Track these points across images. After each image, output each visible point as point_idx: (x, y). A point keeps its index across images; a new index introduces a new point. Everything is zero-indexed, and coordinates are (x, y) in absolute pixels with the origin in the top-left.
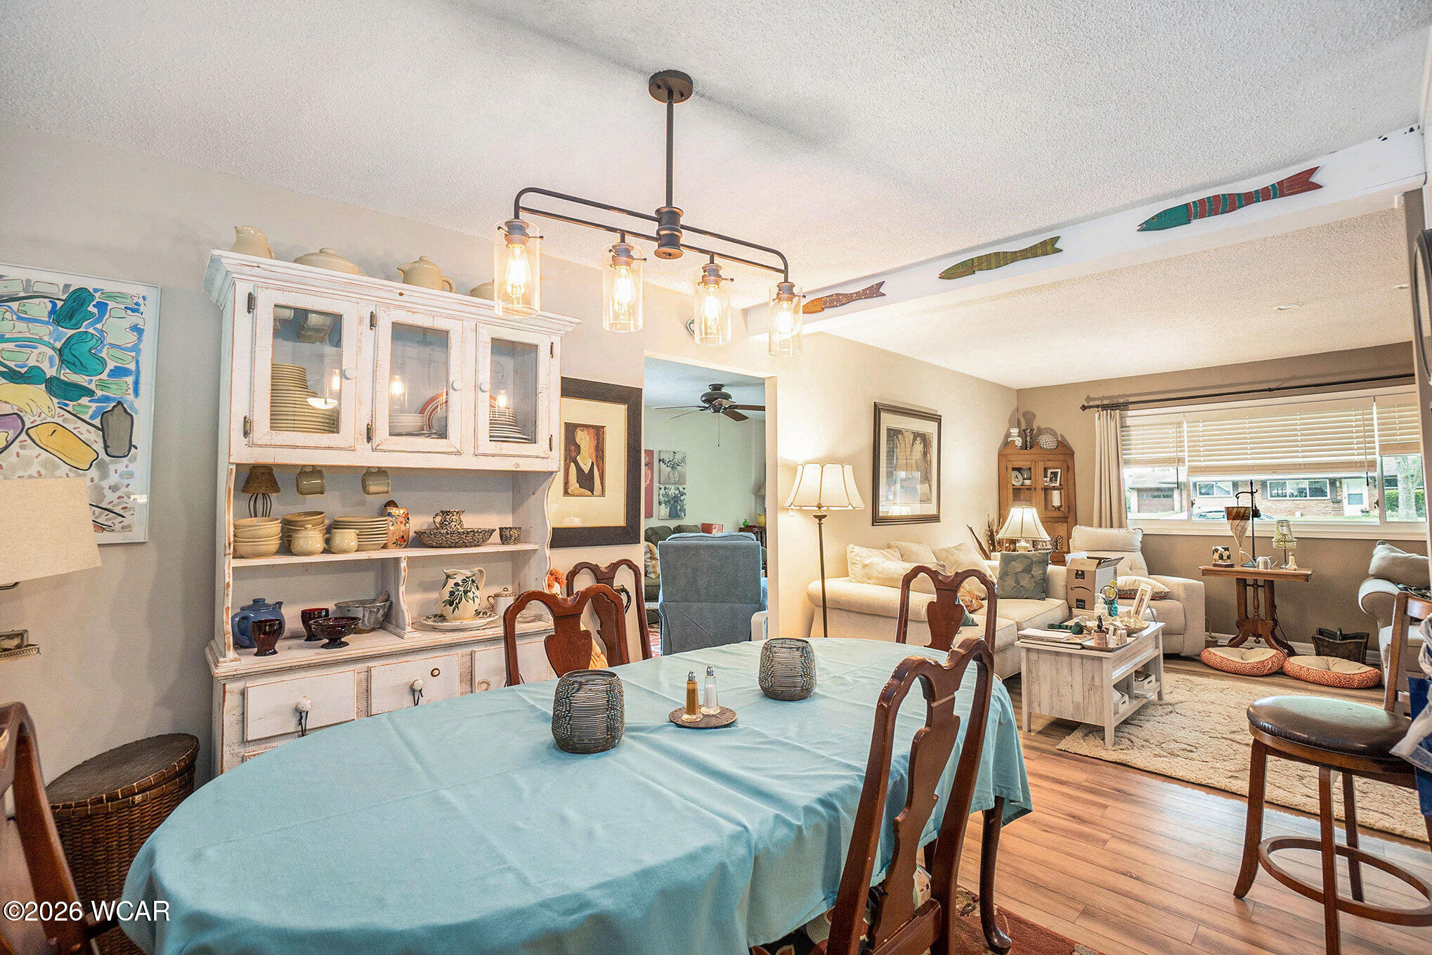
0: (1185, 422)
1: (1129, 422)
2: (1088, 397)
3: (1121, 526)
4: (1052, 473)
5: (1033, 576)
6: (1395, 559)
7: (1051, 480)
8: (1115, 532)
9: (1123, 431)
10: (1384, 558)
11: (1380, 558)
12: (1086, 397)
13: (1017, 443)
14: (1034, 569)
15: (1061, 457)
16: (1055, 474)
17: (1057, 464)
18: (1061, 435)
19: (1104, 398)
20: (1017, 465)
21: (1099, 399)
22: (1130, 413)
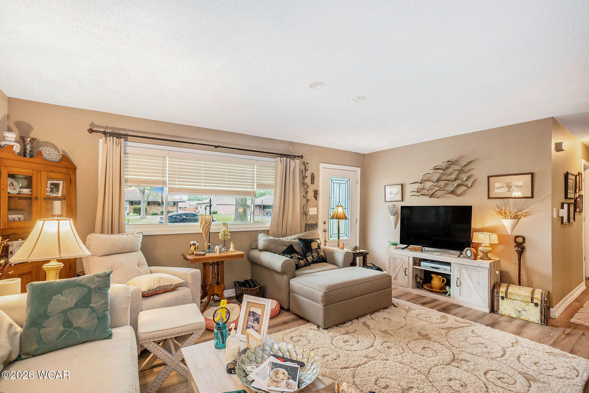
0: (168, 157)
1: (129, 150)
2: (92, 123)
3: (120, 232)
4: (52, 184)
5: (93, 310)
6: (270, 240)
7: (51, 191)
8: (115, 237)
9: (125, 157)
10: (265, 240)
11: (264, 241)
12: (90, 123)
13: (15, 149)
14: (94, 300)
15: (64, 171)
16: (57, 186)
17: (61, 176)
18: (63, 151)
19: (107, 127)
20: (14, 171)
21: (102, 127)
22: (129, 143)
